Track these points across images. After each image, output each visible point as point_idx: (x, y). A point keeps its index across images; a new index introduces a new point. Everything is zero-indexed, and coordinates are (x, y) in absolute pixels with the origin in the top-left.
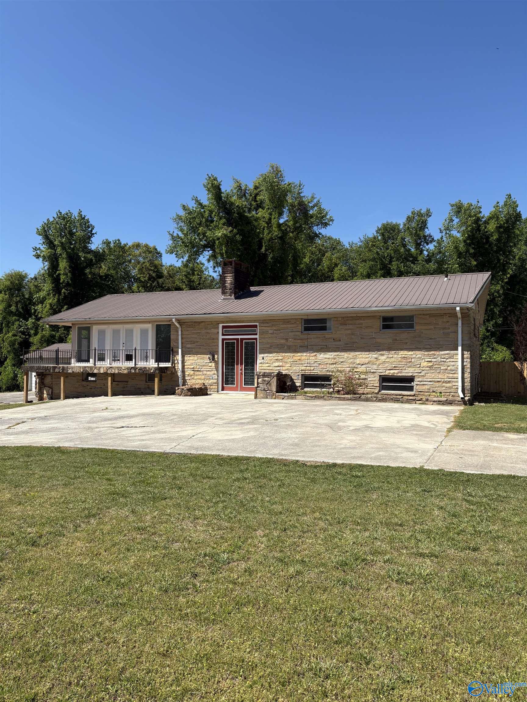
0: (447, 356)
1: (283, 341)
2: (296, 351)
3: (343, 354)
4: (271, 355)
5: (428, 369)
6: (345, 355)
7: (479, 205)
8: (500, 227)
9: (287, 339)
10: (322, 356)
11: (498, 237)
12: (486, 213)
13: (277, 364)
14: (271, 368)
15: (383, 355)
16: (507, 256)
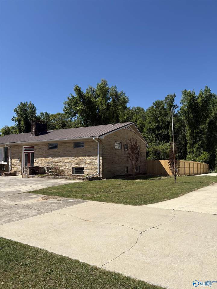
0: (94, 159)
1: (42, 153)
2: (46, 157)
3: (60, 158)
4: (38, 159)
5: (88, 164)
6: (62, 159)
7: (194, 91)
8: (203, 100)
9: (43, 152)
10: (54, 159)
11: (201, 104)
12: (197, 94)
13: (39, 163)
14: (38, 164)
15: (73, 158)
16: (206, 113)
